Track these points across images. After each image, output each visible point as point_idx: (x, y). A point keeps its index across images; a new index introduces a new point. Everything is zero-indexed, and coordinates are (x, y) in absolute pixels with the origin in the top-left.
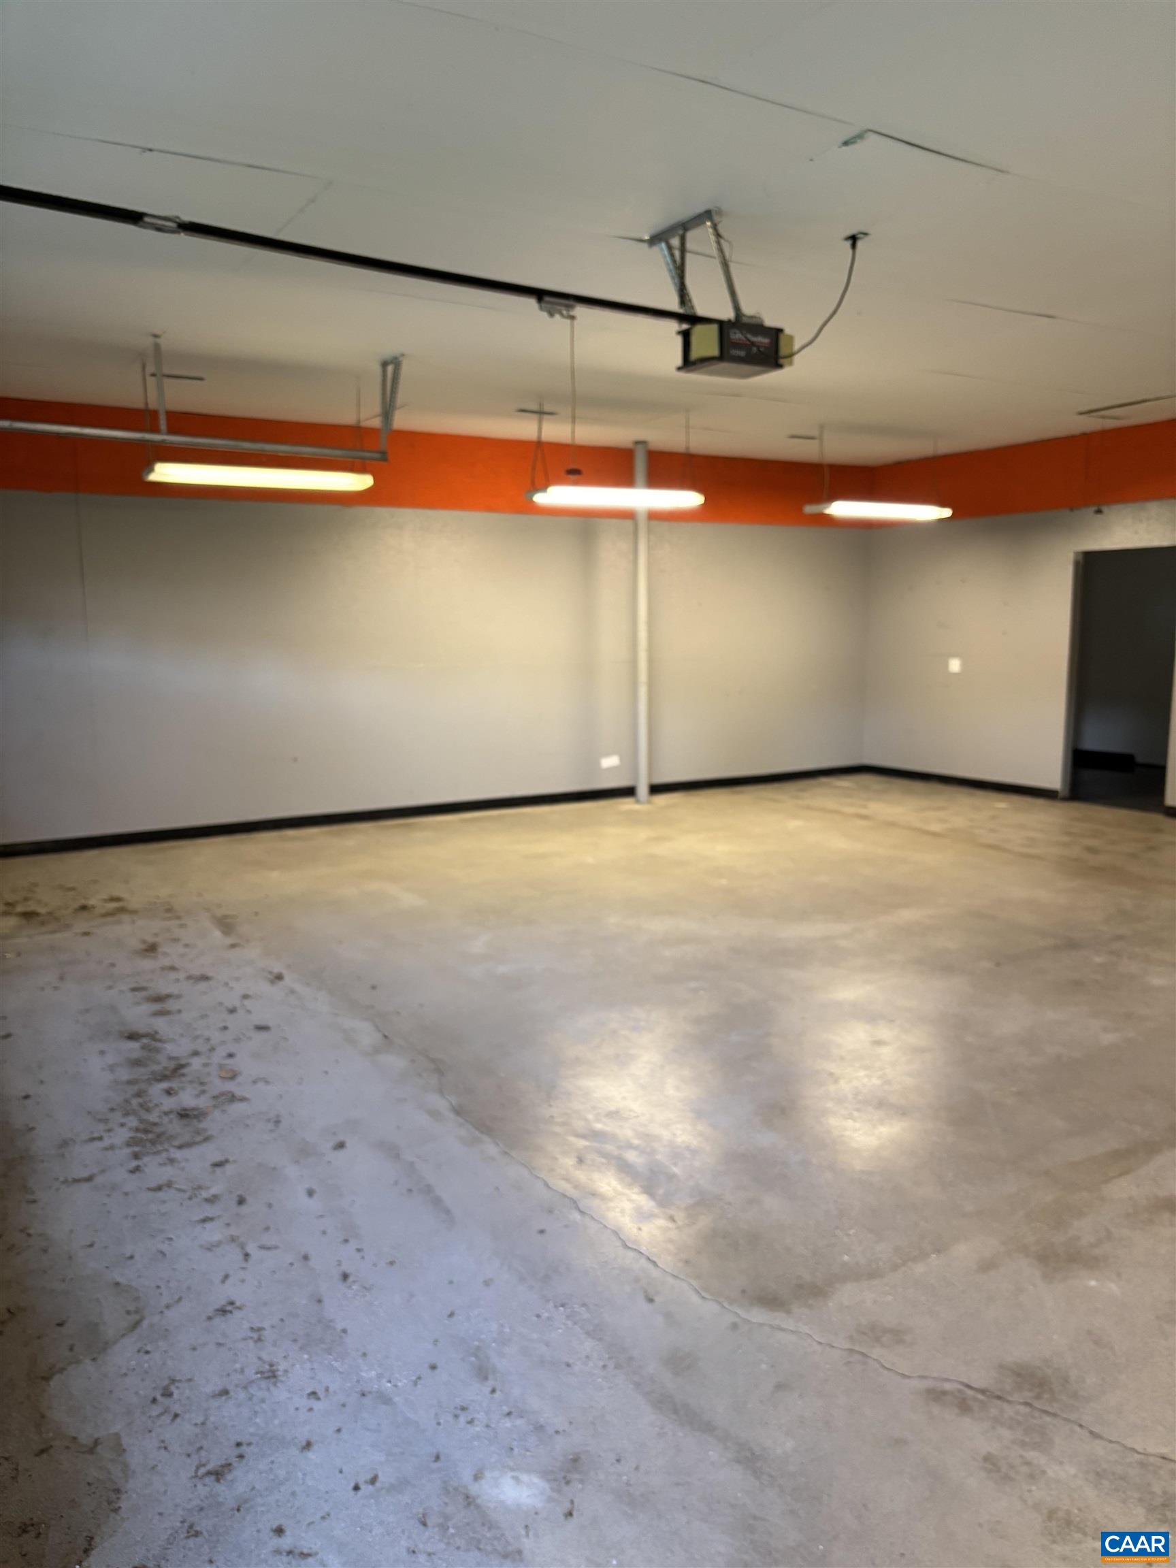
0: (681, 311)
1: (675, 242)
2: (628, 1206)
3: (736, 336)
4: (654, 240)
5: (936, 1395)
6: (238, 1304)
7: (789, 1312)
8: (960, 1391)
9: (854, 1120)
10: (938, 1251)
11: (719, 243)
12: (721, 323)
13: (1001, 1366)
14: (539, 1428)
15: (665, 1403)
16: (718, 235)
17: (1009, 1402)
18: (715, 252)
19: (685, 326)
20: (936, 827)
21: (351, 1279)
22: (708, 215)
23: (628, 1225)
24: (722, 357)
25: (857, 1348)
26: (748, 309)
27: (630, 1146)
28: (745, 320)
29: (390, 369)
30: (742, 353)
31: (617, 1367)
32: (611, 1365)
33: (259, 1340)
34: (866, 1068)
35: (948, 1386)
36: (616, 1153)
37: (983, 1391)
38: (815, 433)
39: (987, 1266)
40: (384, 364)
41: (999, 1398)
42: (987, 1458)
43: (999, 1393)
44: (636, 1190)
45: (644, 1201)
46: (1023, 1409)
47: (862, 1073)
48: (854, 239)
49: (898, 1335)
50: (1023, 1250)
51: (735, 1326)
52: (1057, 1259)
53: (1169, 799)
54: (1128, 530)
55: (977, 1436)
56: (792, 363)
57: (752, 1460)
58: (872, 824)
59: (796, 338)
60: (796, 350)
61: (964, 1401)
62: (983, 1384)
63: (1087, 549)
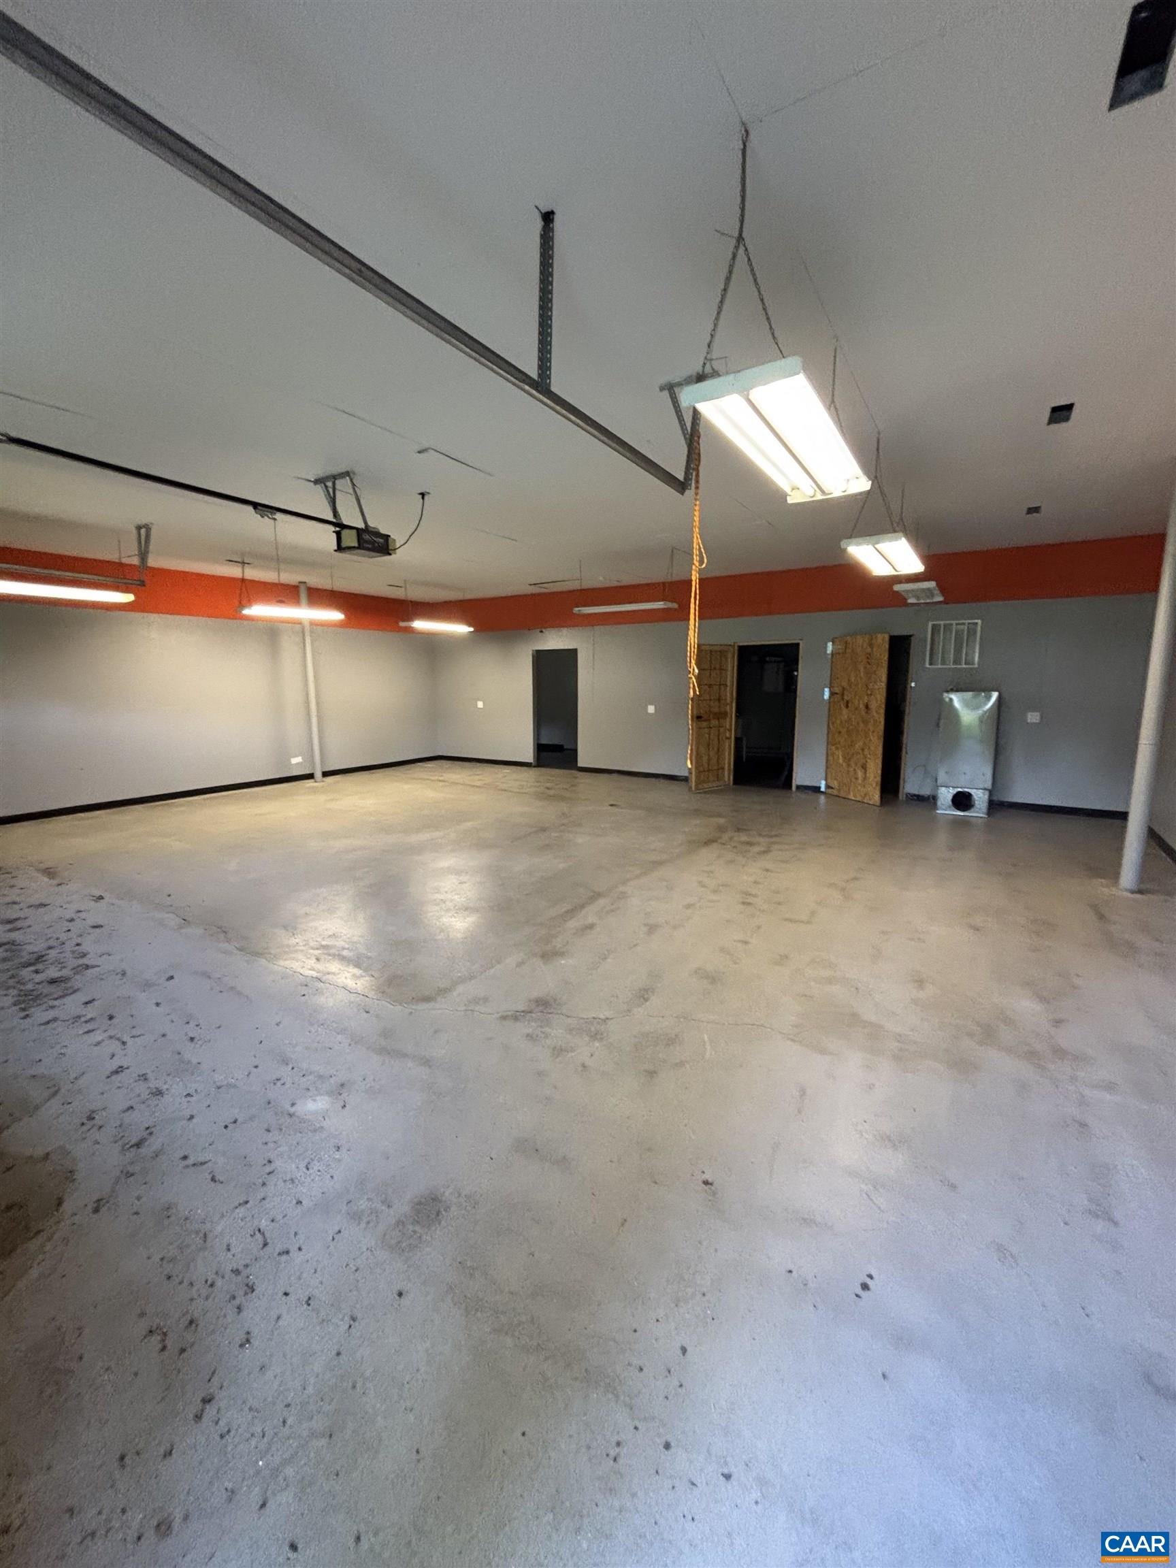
0: (334, 520)
1: (330, 484)
2: (348, 975)
3: (366, 537)
4: (316, 482)
5: (504, 1018)
6: (125, 1066)
7: (437, 1001)
8: (514, 1014)
9: (455, 917)
10: (499, 963)
11: (354, 489)
12: (357, 529)
13: (530, 1001)
14: (320, 1077)
15: (382, 1051)
16: (354, 485)
17: (534, 1013)
18: (351, 491)
19: (338, 529)
20: (479, 783)
21: (196, 1040)
22: (347, 474)
23: (351, 983)
24: (359, 548)
25: (468, 1008)
26: (371, 524)
27: (344, 949)
28: (370, 529)
29: (143, 531)
30: (370, 546)
31: (356, 1043)
32: (353, 1043)
33: (146, 1079)
34: (458, 894)
35: (509, 1013)
36: (337, 953)
37: (523, 1012)
38: (402, 585)
39: (519, 965)
40: (139, 528)
42: (528, 1035)
43: (529, 1011)
44: (351, 967)
45: (357, 971)
46: (539, 1014)
47: (456, 897)
48: (423, 495)
49: (486, 1000)
50: (535, 955)
51: (411, 1013)
52: (548, 956)
53: (580, 764)
54: (555, 641)
55: (523, 1028)
56: (395, 553)
57: (427, 1062)
58: (447, 784)
59: (397, 541)
60: (398, 546)
61: (516, 1017)
62: (523, 1009)
63: (537, 649)
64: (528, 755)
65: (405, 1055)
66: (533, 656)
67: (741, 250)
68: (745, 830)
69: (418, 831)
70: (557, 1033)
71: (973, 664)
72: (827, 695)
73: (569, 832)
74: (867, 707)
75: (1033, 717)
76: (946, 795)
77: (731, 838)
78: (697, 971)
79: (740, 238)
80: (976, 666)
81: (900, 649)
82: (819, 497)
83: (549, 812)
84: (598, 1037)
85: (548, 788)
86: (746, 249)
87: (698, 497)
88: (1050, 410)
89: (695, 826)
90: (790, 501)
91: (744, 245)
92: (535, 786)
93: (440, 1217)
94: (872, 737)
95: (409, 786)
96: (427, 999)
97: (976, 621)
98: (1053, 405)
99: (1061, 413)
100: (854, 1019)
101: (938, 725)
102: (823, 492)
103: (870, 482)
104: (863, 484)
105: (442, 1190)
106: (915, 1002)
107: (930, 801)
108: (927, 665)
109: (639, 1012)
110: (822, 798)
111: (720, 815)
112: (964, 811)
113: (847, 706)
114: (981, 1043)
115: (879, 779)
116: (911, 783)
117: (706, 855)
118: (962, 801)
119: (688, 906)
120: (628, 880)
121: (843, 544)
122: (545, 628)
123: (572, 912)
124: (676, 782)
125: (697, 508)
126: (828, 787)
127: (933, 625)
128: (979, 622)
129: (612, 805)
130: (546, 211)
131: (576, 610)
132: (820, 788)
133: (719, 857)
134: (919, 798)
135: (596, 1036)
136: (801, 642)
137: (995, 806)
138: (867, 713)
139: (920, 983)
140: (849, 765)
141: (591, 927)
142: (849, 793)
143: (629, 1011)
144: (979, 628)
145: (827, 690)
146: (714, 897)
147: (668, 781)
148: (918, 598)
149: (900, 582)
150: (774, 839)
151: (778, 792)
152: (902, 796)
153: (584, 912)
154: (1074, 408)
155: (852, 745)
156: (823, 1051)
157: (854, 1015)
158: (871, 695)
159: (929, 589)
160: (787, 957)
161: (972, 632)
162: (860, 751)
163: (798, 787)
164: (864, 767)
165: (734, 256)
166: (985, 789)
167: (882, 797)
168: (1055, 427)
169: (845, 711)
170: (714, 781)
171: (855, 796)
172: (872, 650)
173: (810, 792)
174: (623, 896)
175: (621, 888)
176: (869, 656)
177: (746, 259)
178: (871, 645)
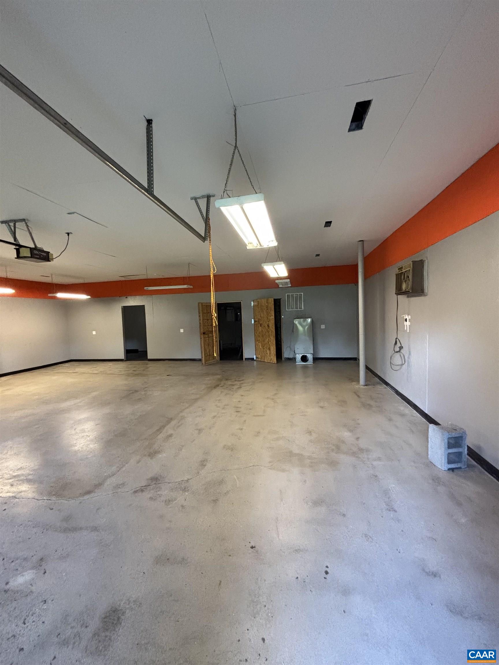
0: (15, 243)
1: (12, 224)
3: (36, 252)
4: (3, 223)
5: (135, 492)
7: (95, 492)
8: (140, 489)
10: (127, 464)
11: (28, 228)
12: (30, 248)
13: (148, 480)
14: (24, 559)
15: (66, 530)
16: (27, 226)
17: (151, 485)
18: (26, 229)
19: (17, 247)
20: (96, 372)
22: (23, 220)
24: (32, 257)
25: (115, 492)
26: (39, 245)
28: (38, 248)
30: (38, 257)
31: (46, 530)
32: (44, 531)
35: (137, 489)
36: (24, 478)
37: (145, 486)
38: (50, 275)
39: (138, 462)
41: (149, 486)
42: (150, 498)
43: (148, 485)
46: (154, 485)
48: (68, 234)
49: (123, 484)
50: (145, 455)
51: (80, 503)
52: (152, 455)
53: (149, 358)
54: (133, 302)
55: (147, 495)
56: (53, 261)
57: (95, 529)
58: (78, 374)
59: (54, 255)
60: (54, 258)
61: (142, 490)
62: (144, 485)
63: (124, 305)
64: (122, 356)
65: (81, 529)
66: (122, 309)
67: (237, 151)
68: (230, 379)
69: (66, 400)
70: (165, 492)
71: (302, 309)
72: (253, 322)
73: (150, 391)
74: (268, 326)
75: (323, 327)
76: (299, 357)
77: (225, 384)
78: (224, 447)
79: (236, 147)
80: (303, 309)
81: (277, 303)
82: (259, 247)
83: (137, 382)
84: (186, 490)
85: (135, 371)
86: (239, 151)
87: (211, 244)
88: (325, 223)
89: (209, 380)
90: (248, 248)
91: (238, 149)
92: (126, 371)
93: (121, 620)
94: (271, 337)
95: (56, 377)
96: (89, 492)
97: (301, 293)
98: (327, 221)
99: (328, 224)
100: (291, 454)
101: (293, 331)
102: (261, 245)
103: (277, 243)
104: (275, 244)
105: (119, 603)
106: (311, 441)
107: (294, 359)
108: (287, 310)
109: (203, 472)
110: (255, 362)
111: (217, 374)
112: (305, 362)
113: (261, 326)
114: (336, 453)
115: (275, 353)
116: (286, 354)
117: (216, 392)
118: (304, 359)
119: (214, 417)
120: (184, 410)
121: (262, 265)
122: (128, 296)
123: (160, 430)
124: (195, 362)
125: (211, 248)
126: (257, 358)
127: (287, 295)
128: (302, 293)
129: (168, 375)
130: (149, 119)
131: (146, 288)
132: (254, 358)
133: (222, 392)
134: (289, 359)
135: (185, 490)
136: (242, 302)
137: (315, 359)
138: (268, 328)
139: (310, 433)
140: (264, 349)
141: (171, 436)
142: (265, 359)
143: (198, 473)
144: (302, 295)
145: (253, 320)
146: (224, 411)
147: (193, 362)
148: (283, 285)
149: (278, 279)
150: (242, 382)
151: (238, 362)
152: (283, 359)
153: (166, 428)
154: (332, 223)
155: (264, 341)
156: (283, 471)
157: (291, 452)
158: (269, 321)
159: (287, 282)
160: (259, 432)
161: (300, 297)
162: (267, 343)
163: (246, 359)
164: (269, 349)
165: (234, 153)
166: (311, 354)
167: (277, 360)
168: (326, 228)
169: (260, 328)
170: (212, 360)
171: (267, 360)
172: (268, 304)
173: (250, 360)
174: (183, 418)
175: (181, 414)
176: (267, 307)
177: (239, 155)
178: (267, 303)
